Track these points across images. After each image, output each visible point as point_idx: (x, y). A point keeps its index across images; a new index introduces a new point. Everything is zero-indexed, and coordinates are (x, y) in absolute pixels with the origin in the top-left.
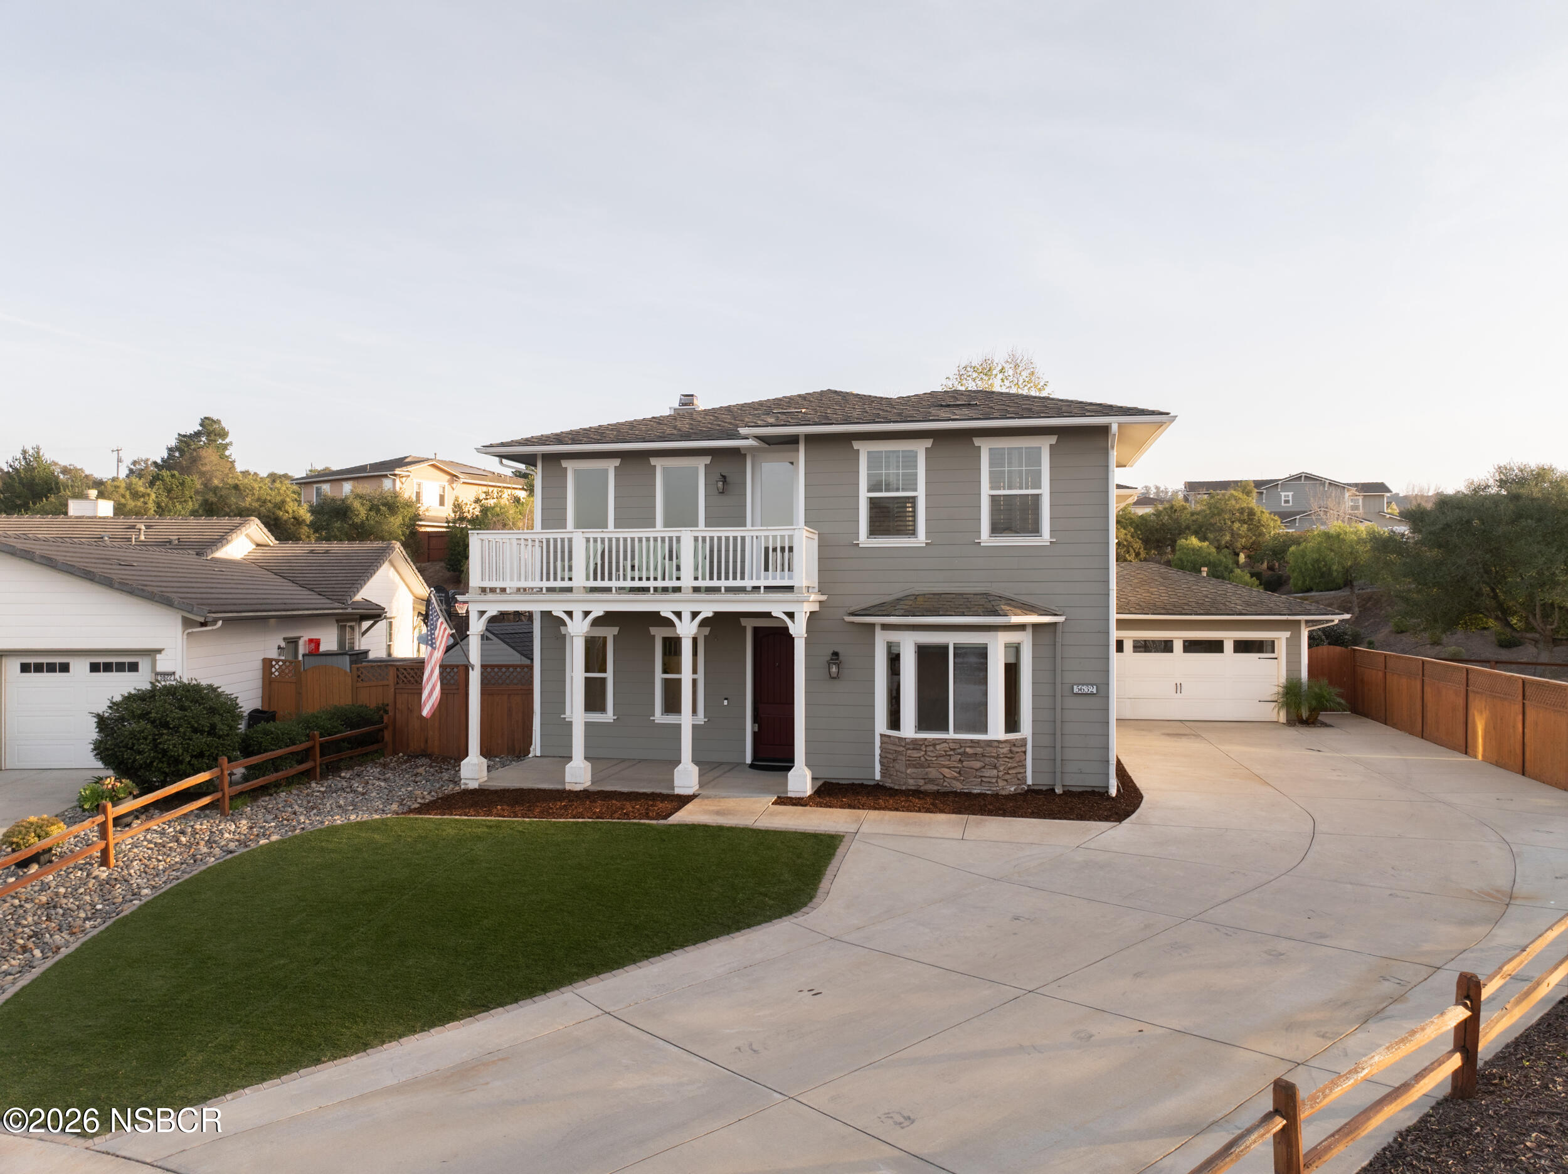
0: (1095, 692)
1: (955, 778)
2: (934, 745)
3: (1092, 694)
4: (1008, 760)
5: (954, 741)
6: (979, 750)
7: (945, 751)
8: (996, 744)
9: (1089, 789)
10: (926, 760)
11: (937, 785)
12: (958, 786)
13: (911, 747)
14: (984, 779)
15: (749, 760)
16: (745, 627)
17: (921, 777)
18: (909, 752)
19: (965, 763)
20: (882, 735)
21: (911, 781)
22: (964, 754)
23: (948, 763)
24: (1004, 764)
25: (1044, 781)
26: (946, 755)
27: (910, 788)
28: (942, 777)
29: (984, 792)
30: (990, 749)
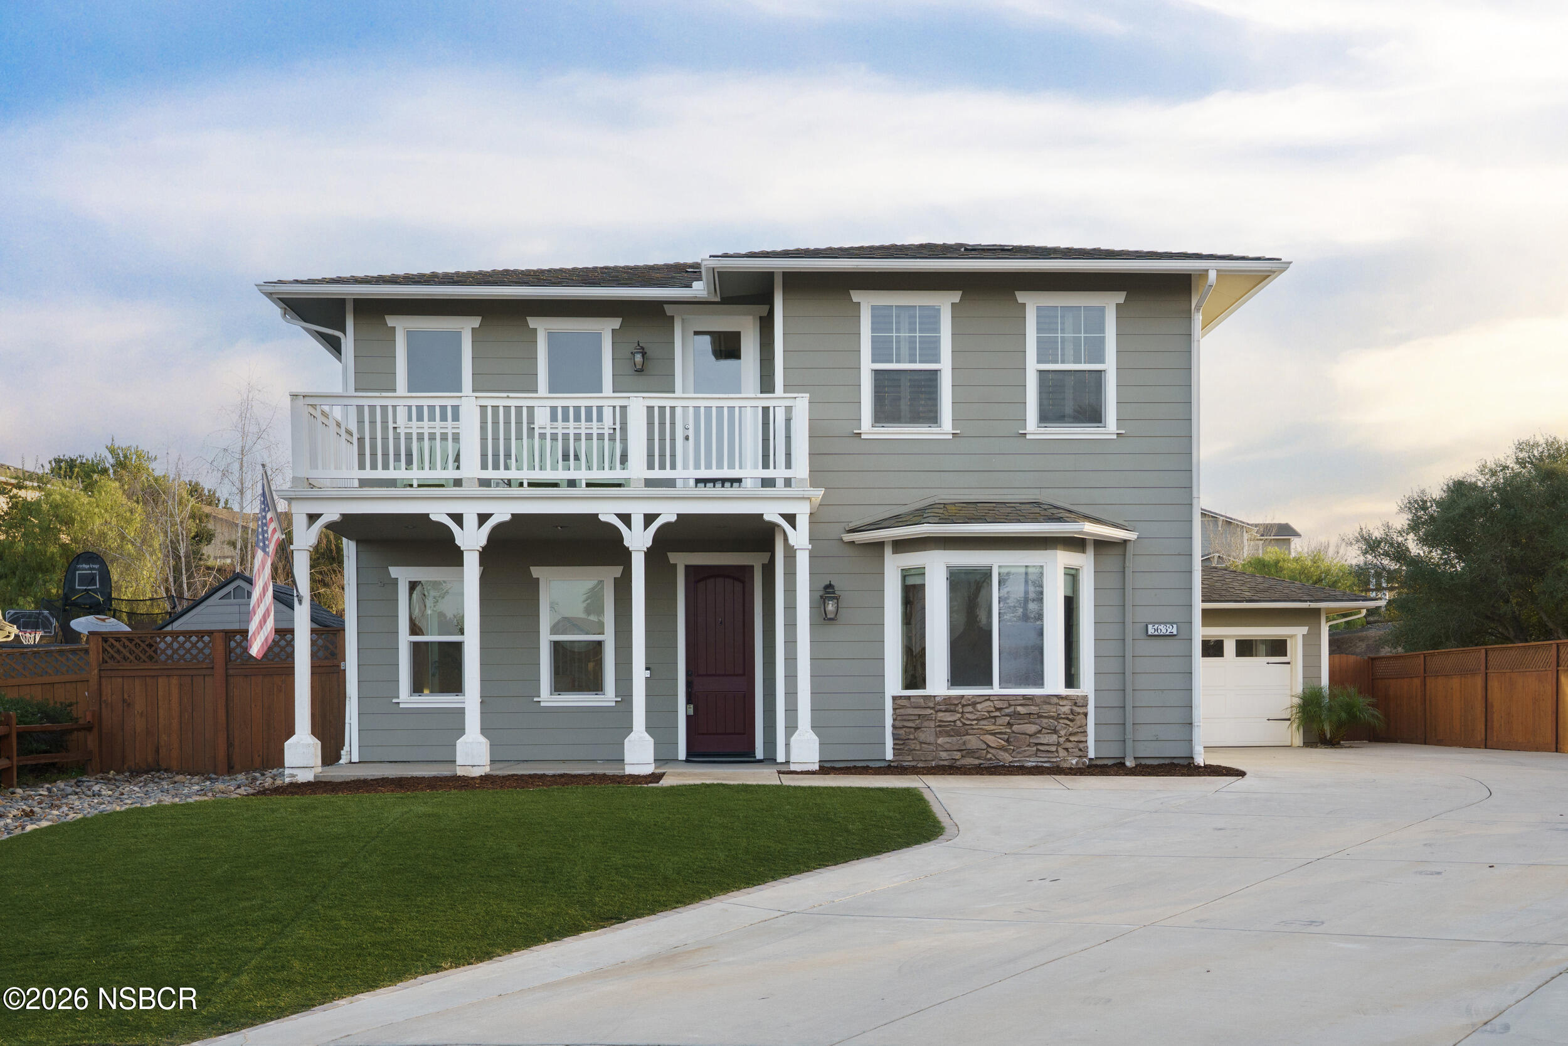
0: (1175, 633)
1: (1002, 748)
2: (974, 704)
3: (1172, 636)
4: (1069, 723)
5: (1001, 698)
6: (1034, 709)
7: (989, 712)
8: (1055, 700)
9: (1167, 762)
10: (964, 724)
11: (978, 758)
12: (1007, 758)
13: (943, 707)
14: (1041, 748)
15: (682, 754)
16: (675, 566)
17: (956, 748)
18: (940, 714)
19: (1015, 728)
20: (894, 698)
21: (944, 755)
22: (1016, 714)
23: (993, 727)
24: (1066, 728)
25: (1113, 752)
26: (991, 717)
27: (942, 763)
28: (984, 747)
29: (1040, 764)
30: (1046, 707)
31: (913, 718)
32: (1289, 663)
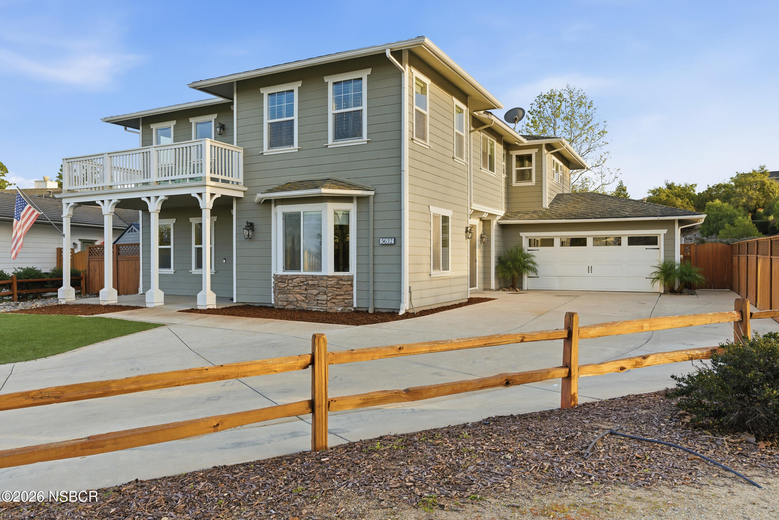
0: (393, 243)
1: (303, 301)
2: (292, 279)
3: (392, 244)
4: (335, 289)
5: (303, 276)
6: (316, 282)
7: (298, 283)
8: (326, 278)
10: (288, 289)
11: (294, 305)
12: (305, 306)
14: (319, 302)
17: (285, 300)
18: (279, 284)
19: (308, 291)
21: (280, 303)
22: (308, 284)
23: (299, 291)
24: (332, 292)
25: (363, 305)
26: (299, 286)
27: (279, 307)
28: (296, 300)
29: (319, 310)
30: (322, 281)
32: (659, 249)
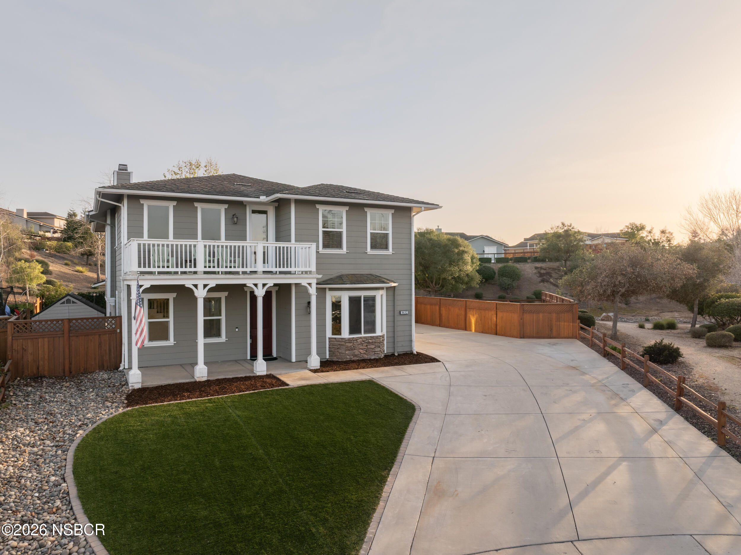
1: (365, 354)
2: (357, 340)
3: (407, 314)
5: (364, 337)
7: (361, 342)
8: (378, 337)
9: (405, 352)
10: (354, 347)
11: (358, 357)
12: (366, 357)
13: (348, 342)
14: (376, 352)
15: (249, 358)
16: (247, 291)
17: (352, 354)
18: (347, 344)
19: (368, 347)
20: (329, 338)
21: (348, 357)
22: (369, 342)
23: (362, 347)
25: (391, 351)
26: (361, 344)
27: (347, 360)
28: (360, 353)
30: (377, 340)
31: (337, 345)
